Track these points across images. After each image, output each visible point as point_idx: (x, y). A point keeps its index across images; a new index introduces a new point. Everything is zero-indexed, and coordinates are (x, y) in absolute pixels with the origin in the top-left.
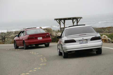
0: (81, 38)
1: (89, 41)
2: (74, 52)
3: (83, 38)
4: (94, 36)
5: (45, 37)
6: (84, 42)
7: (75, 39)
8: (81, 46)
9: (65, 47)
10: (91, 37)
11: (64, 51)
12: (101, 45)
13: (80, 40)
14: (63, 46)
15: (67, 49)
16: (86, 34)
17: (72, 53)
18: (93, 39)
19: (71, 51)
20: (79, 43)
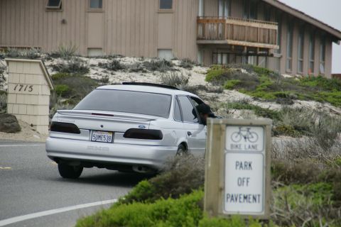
0: (96, 125)
3: (102, 126)
4: (136, 126)
6: (103, 139)
8: (89, 148)
10: (126, 127)
13: (93, 130)
18: (131, 134)
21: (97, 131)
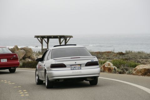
0: (73, 63)
1: (83, 67)
2: (63, 81)
3: (76, 63)
4: (90, 61)
5: (11, 60)
6: (76, 68)
7: (65, 63)
8: (73, 72)
9: (51, 73)
10: (86, 62)
11: (49, 79)
12: (98, 73)
13: (72, 65)
14: (47, 72)
15: (54, 76)
16: (80, 58)
17: (60, 81)
18: (88, 64)
19: (58, 79)
20: (70, 69)
21: (73, 65)
